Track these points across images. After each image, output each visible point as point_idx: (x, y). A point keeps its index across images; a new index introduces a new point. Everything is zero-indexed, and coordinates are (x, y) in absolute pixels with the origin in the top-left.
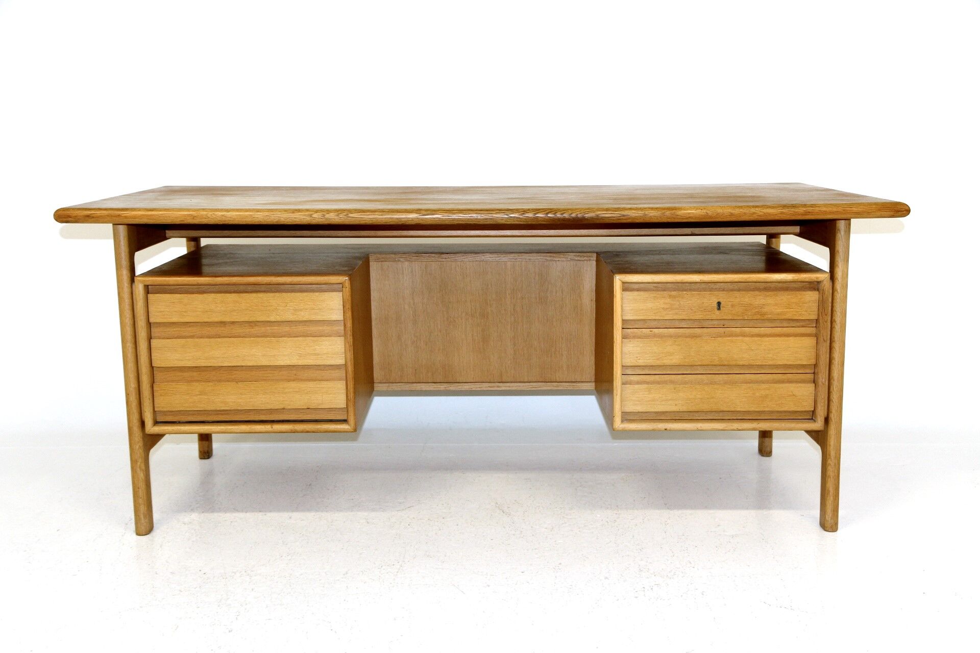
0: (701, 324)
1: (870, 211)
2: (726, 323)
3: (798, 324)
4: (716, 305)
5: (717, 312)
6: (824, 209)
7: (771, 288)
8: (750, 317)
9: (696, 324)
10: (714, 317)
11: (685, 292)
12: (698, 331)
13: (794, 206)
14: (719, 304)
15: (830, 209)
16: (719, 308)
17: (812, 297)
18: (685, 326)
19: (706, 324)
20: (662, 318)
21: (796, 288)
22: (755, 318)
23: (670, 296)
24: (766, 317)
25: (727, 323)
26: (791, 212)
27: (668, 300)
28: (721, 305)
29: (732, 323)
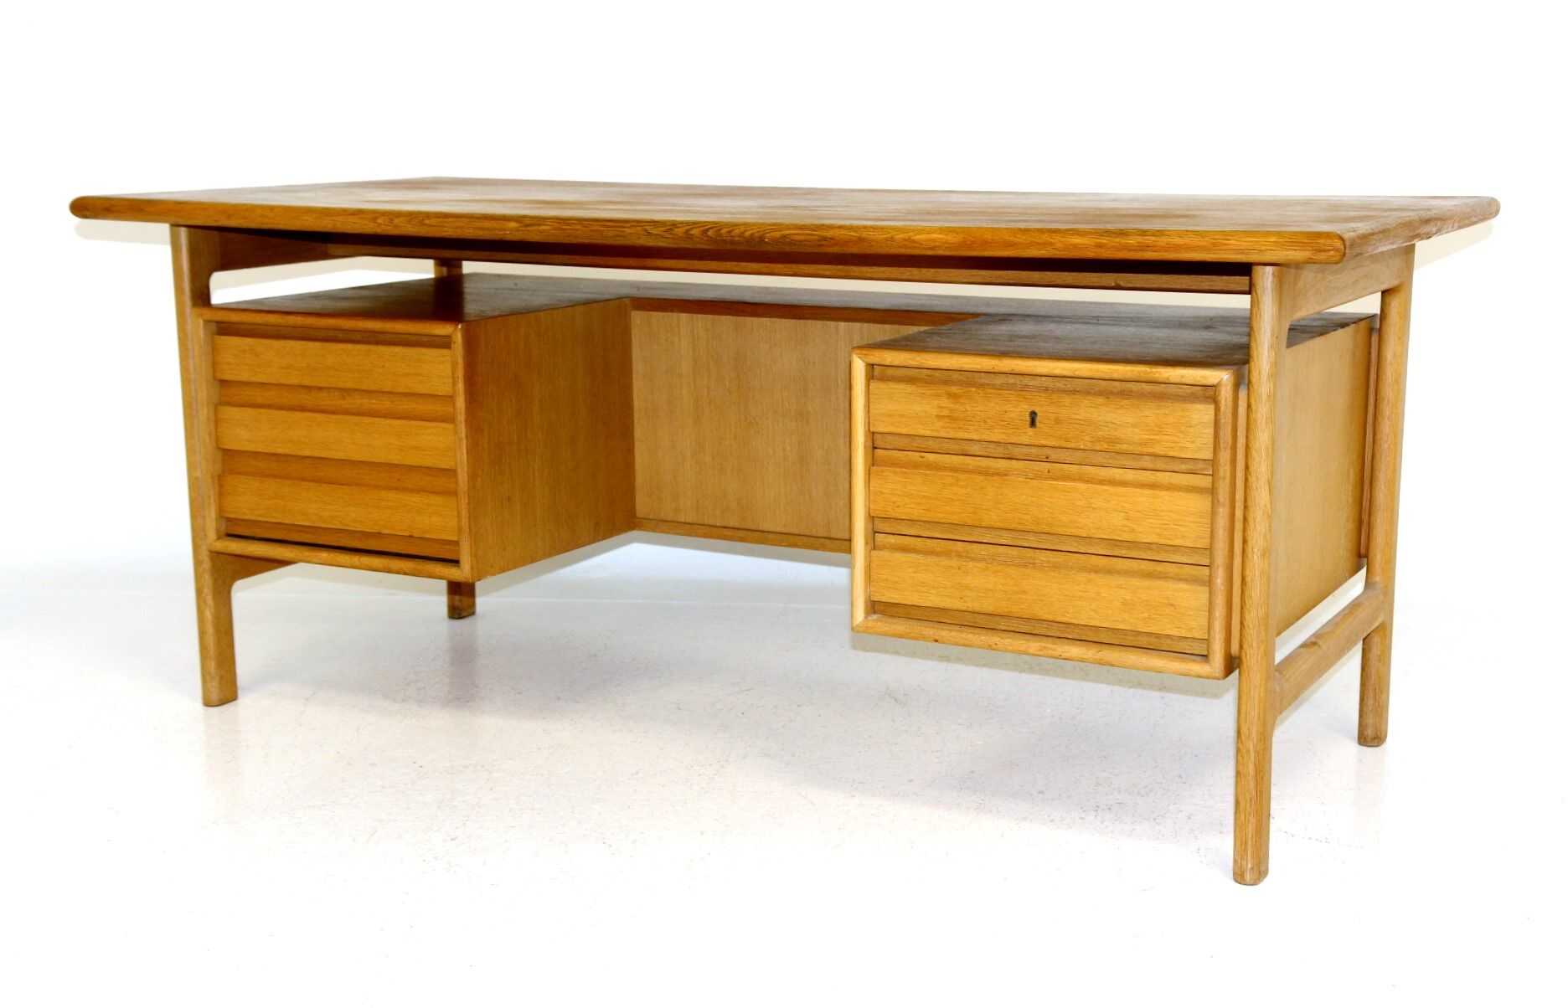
0: (1008, 452)
1: (1263, 248)
2: (1049, 452)
3: (1184, 467)
4: (1028, 419)
5: (1030, 431)
6: (1177, 241)
7: (1131, 392)
8: (1089, 446)
9: (1000, 451)
10: (1025, 440)
11: (974, 389)
12: (1003, 464)
13: (1122, 233)
14: (1033, 415)
15: (1186, 241)
16: (1033, 423)
17: (1202, 413)
18: (980, 453)
19: (1016, 451)
20: (935, 434)
21: (1178, 396)
22: (1098, 448)
23: (950, 395)
24: (1118, 447)
25: (1054, 455)
26: (1113, 244)
27: (946, 402)
28: (1038, 419)
29: (1063, 455)
